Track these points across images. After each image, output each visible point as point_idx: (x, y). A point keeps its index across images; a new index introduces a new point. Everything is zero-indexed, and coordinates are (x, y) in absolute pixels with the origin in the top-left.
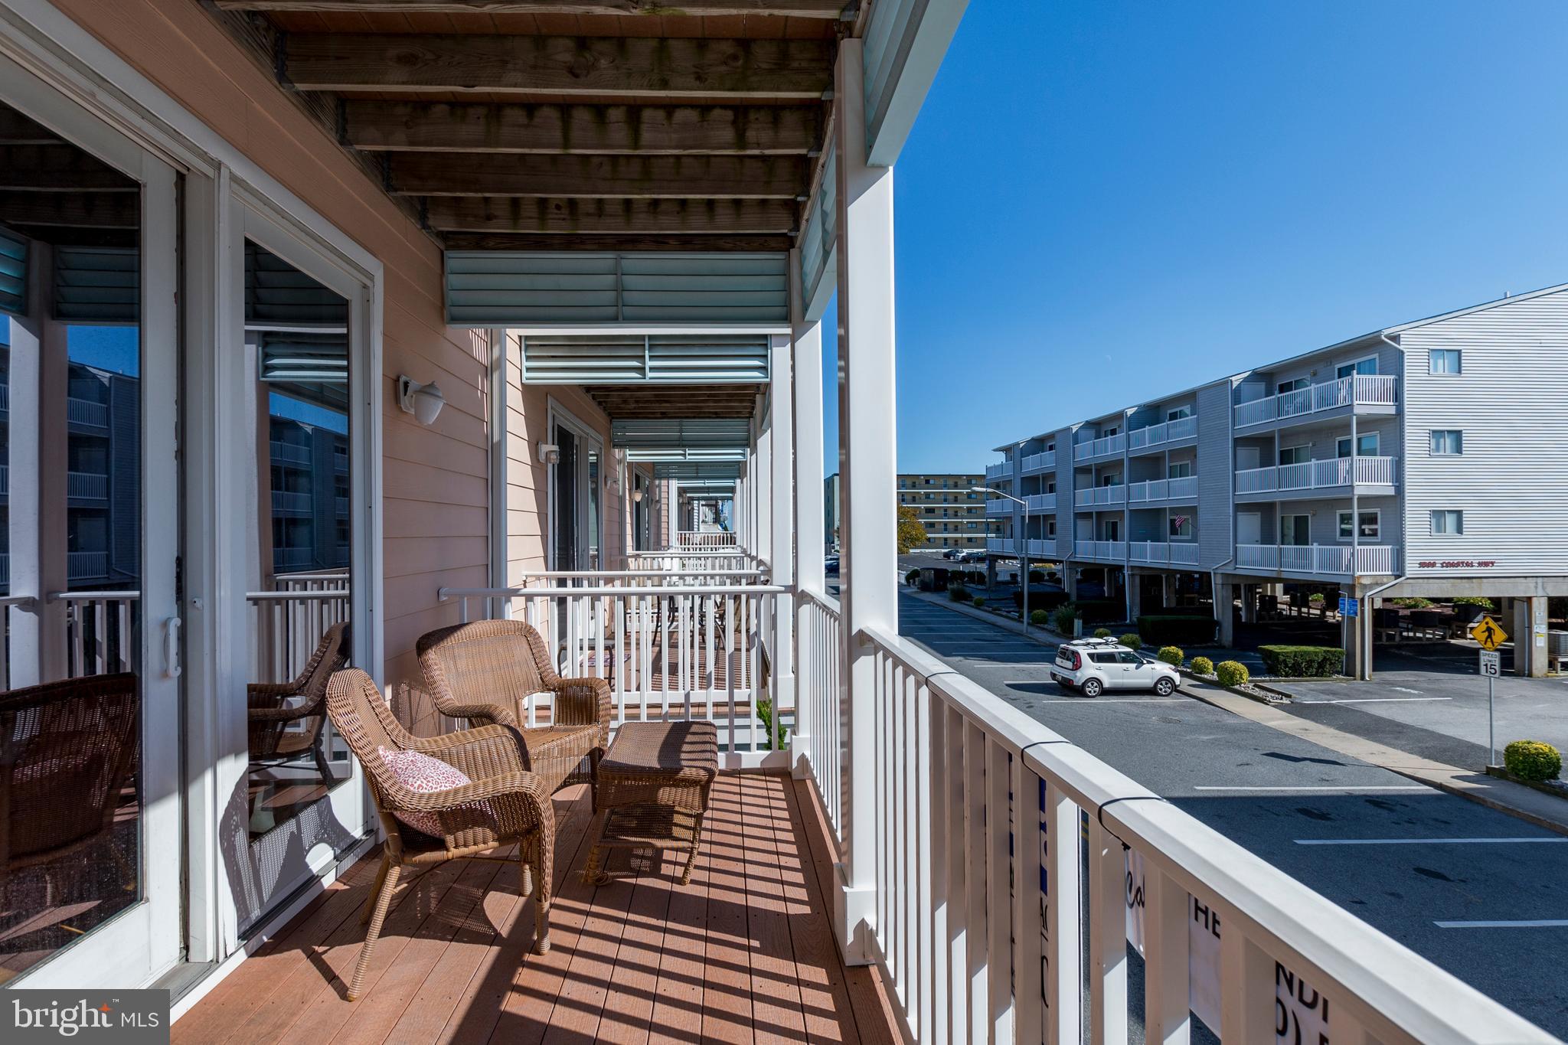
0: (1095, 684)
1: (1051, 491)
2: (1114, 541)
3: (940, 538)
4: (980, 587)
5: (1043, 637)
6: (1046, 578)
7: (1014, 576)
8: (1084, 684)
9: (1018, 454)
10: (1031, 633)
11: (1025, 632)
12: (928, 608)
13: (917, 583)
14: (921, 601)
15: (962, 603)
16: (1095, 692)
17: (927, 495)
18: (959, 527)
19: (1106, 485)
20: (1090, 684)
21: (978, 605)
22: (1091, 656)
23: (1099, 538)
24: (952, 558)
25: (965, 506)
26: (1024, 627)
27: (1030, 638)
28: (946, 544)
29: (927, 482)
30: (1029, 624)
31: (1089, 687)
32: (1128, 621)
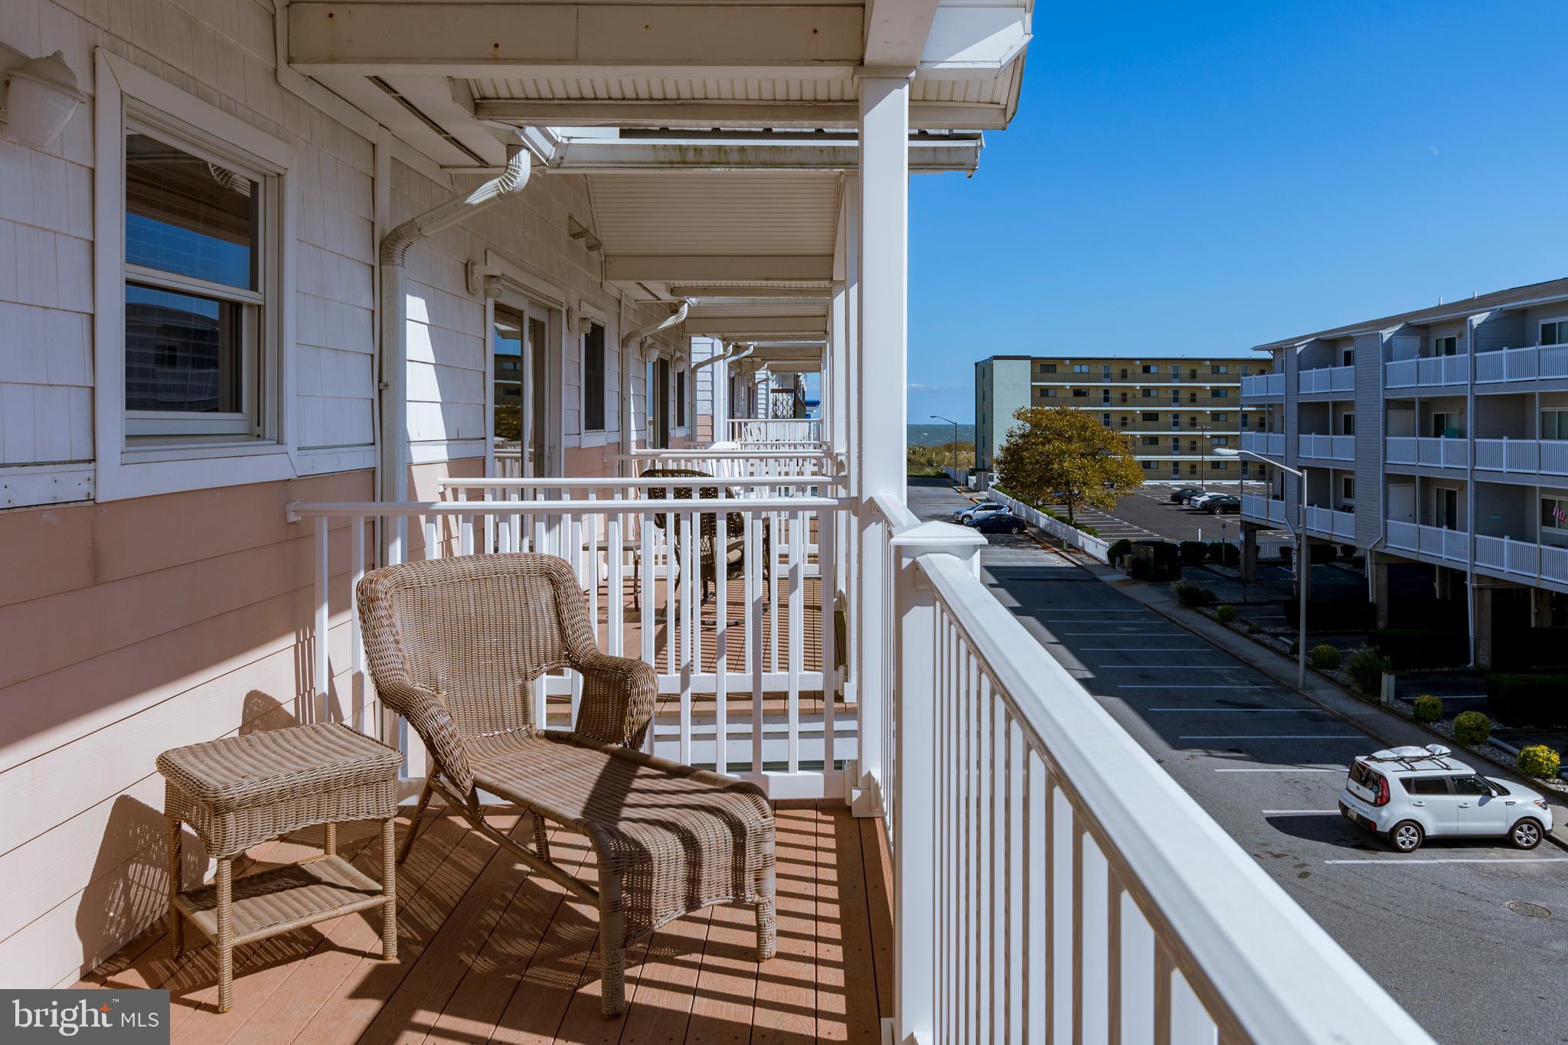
0: (1412, 830)
1: (1348, 430)
2: (1449, 528)
3: (1167, 462)
4: (1231, 572)
5: (1332, 699)
6: (1340, 554)
7: (1286, 551)
8: (1394, 830)
9: (1293, 364)
10: (1311, 688)
11: (1301, 685)
12: (1143, 621)
13: (1126, 564)
14: (1131, 601)
15: (1199, 612)
16: (1411, 843)
17: (1146, 392)
18: (1199, 444)
19: (1437, 435)
20: (1403, 831)
21: (1224, 620)
22: (1407, 783)
23: (1426, 521)
24: (1185, 502)
25: (1208, 409)
26: (1299, 673)
27: (1308, 699)
28: (1176, 472)
29: (1146, 369)
30: (1307, 667)
31: (1402, 835)
32: (1472, 664)
